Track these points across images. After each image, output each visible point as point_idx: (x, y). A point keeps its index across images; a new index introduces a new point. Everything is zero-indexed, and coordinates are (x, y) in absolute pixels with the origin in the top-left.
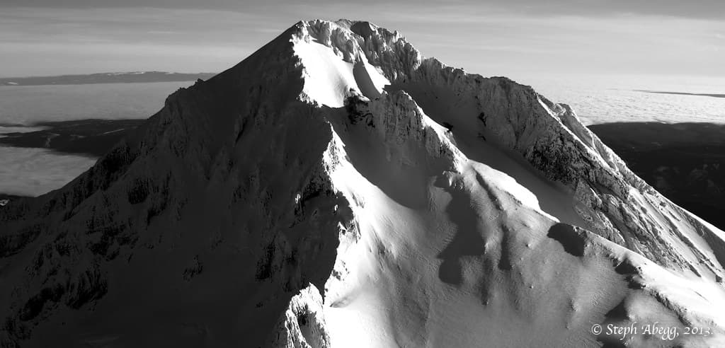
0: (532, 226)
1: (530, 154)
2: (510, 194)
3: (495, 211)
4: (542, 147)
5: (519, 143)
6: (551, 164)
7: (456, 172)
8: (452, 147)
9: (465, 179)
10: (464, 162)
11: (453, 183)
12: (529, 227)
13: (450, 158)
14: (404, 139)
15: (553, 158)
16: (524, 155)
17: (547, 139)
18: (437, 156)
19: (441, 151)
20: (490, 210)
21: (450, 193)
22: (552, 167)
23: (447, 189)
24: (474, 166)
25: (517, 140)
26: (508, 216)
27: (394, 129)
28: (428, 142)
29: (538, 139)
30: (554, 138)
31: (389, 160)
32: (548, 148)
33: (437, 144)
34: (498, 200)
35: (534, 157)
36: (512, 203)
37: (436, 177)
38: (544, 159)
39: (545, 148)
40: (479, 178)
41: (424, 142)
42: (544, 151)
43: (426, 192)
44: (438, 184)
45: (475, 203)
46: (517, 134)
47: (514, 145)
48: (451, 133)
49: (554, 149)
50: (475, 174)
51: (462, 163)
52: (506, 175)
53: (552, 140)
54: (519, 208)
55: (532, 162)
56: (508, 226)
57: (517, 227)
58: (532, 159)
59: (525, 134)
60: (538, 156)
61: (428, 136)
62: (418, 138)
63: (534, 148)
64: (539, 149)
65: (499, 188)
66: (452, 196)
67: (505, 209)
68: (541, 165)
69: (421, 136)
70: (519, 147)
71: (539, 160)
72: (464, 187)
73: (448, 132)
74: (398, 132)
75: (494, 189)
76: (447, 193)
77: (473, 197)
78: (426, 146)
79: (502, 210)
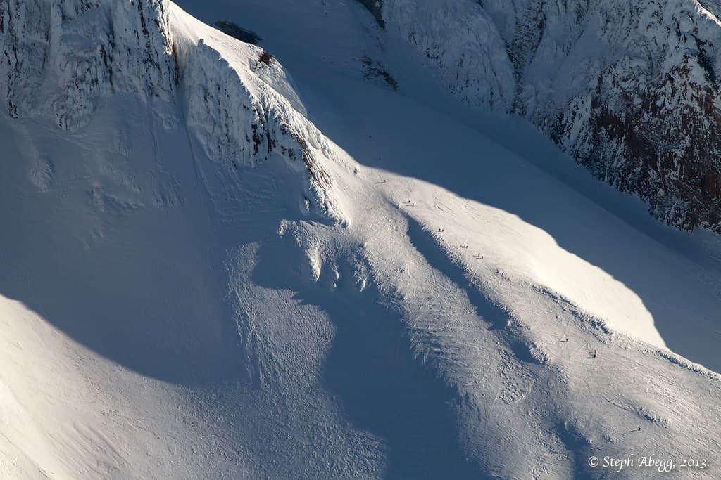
0: (671, 419)
1: (578, 128)
2: (553, 297)
3: (515, 370)
4: (626, 97)
5: (528, 88)
6: (669, 164)
7: (329, 221)
8: (297, 121)
9: (372, 248)
10: (348, 179)
11: (325, 267)
12: (661, 424)
13: (297, 166)
14: (96, 100)
15: (676, 138)
16: (556, 138)
17: (643, 64)
18: (242, 159)
19: (257, 139)
20: (494, 365)
21: (323, 307)
22: (673, 175)
23: (309, 292)
24: (388, 190)
25: (518, 76)
26: (572, 386)
27: (45, 59)
28: (196, 103)
29: (607, 68)
30: (674, 59)
31: (44, 188)
32: (650, 103)
33: (237, 113)
34: (517, 326)
35: (597, 141)
36: (572, 329)
37: (255, 246)
38: (639, 147)
39: (637, 101)
40: (421, 238)
41: (180, 108)
42: (634, 116)
43: (228, 311)
44: (268, 276)
45: (431, 341)
46: (516, 53)
47: (510, 94)
48: (277, 65)
49: (676, 101)
50: (403, 226)
51: (341, 183)
52: (514, 219)
53: (665, 70)
54: (601, 349)
55: (589, 161)
56: (581, 426)
57: (615, 425)
58: (587, 148)
59: (547, 52)
60: (611, 135)
61: (193, 79)
62: (151, 90)
63: (595, 104)
64: (613, 106)
65: (507, 272)
66: (334, 318)
67: (551, 358)
68: (629, 169)
69: (163, 83)
70: (530, 103)
71: (616, 150)
72: (371, 278)
73: (265, 59)
74: (61, 70)
75: (490, 281)
76: (311, 309)
77: (417, 317)
78: (190, 123)
79: (541, 363)
